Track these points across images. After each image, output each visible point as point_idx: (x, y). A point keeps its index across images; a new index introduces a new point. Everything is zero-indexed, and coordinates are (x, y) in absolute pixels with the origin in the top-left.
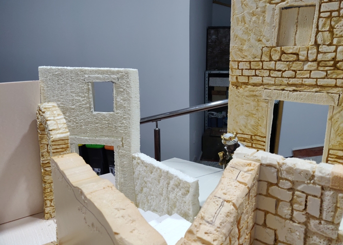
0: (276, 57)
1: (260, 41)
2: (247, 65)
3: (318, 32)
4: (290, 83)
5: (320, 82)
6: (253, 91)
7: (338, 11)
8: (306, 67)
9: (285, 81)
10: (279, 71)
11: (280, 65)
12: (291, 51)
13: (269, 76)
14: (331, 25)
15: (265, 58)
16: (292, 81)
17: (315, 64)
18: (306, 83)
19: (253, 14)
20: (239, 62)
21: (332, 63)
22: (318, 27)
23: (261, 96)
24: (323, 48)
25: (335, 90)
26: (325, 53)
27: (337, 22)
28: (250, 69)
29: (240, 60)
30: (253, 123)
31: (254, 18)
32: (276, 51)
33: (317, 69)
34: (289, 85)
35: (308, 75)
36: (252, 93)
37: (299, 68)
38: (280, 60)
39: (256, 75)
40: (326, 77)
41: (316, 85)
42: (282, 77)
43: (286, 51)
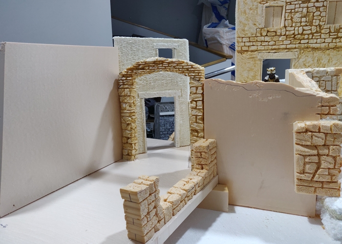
0: (264, 34)
1: (255, 25)
2: (247, 40)
3: (285, 20)
4: (273, 48)
5: (288, 46)
6: (252, 55)
7: (294, 9)
8: (280, 39)
9: (270, 47)
10: (266, 42)
11: (267, 39)
12: (272, 30)
13: (261, 45)
14: (291, 17)
15: (258, 35)
16: (274, 47)
17: (285, 37)
18: (281, 47)
19: (251, 9)
20: (243, 38)
21: (293, 36)
22: (285, 17)
23: (257, 58)
24: (288, 29)
25: (296, 50)
26: (290, 31)
27: (294, 15)
28: (250, 42)
29: (244, 36)
30: (252, 74)
31: (251, 11)
32: (264, 30)
33: (286, 40)
34: (272, 49)
35: (282, 43)
36: (251, 56)
37: (277, 39)
38: (267, 35)
39: (253, 45)
40: (290, 44)
41: (286, 48)
42: (268, 45)
43: (270, 30)
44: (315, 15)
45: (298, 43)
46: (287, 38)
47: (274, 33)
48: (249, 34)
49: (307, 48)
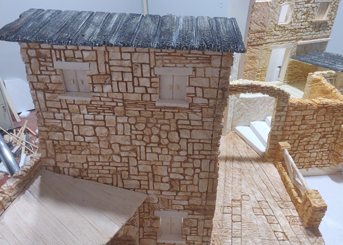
44: (310, 13)
45: (296, 35)
47: (283, 28)
48: (267, 29)
49: (300, 39)
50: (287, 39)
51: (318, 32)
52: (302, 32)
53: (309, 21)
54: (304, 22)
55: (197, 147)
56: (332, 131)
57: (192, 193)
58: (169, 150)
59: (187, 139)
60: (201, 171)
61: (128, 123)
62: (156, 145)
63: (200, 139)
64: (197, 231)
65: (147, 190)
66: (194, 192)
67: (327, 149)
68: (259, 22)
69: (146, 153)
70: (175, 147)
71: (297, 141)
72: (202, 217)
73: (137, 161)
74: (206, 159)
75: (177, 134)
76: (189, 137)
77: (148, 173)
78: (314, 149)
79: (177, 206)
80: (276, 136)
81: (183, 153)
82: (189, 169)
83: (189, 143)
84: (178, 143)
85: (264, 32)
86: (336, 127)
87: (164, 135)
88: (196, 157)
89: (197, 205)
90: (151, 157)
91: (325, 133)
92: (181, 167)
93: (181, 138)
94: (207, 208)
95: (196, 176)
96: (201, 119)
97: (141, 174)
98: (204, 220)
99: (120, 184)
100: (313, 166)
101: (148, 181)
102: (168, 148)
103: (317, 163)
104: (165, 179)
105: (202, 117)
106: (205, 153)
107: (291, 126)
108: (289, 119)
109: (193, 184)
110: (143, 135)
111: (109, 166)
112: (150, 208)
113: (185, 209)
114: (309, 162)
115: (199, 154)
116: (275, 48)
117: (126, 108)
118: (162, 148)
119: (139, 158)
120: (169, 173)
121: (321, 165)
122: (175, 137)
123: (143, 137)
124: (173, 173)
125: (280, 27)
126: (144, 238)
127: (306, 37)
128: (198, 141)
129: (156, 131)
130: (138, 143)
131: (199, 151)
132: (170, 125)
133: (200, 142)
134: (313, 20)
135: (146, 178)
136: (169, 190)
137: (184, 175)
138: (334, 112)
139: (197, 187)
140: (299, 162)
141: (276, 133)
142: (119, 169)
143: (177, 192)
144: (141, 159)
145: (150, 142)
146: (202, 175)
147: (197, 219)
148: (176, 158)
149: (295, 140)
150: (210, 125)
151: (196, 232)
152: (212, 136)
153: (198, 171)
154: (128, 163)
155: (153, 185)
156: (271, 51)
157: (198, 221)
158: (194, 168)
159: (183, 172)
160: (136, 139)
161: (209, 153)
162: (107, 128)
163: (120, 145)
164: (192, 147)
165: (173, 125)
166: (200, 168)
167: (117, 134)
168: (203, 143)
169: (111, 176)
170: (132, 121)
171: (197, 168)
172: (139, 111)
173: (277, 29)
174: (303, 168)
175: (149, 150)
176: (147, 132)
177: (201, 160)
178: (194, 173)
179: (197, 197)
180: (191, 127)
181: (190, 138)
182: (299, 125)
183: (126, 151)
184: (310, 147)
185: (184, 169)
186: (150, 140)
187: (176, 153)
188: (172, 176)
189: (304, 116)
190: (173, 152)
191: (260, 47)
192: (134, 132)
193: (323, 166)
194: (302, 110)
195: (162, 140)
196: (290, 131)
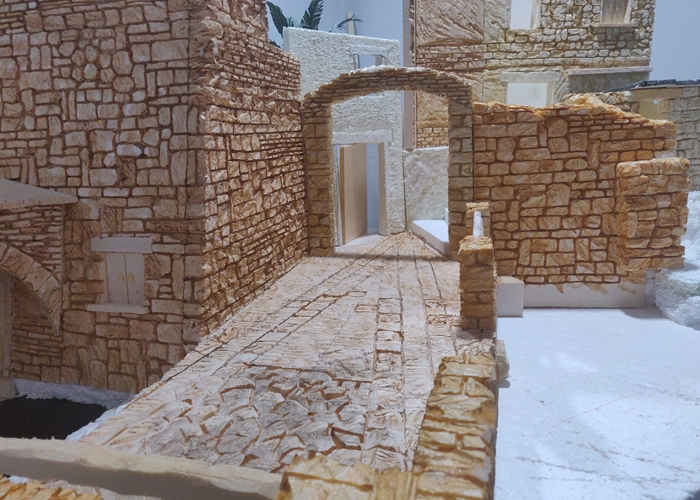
3: (542, 16)
4: (523, 63)
5: (547, 61)
8: (535, 48)
10: (513, 52)
11: (514, 47)
12: (523, 33)
13: (506, 58)
14: (551, 11)
15: (501, 40)
16: (525, 62)
17: (541, 45)
18: (536, 63)
21: (554, 43)
22: (541, 12)
23: (499, 79)
24: (547, 31)
25: (557, 68)
26: (548, 35)
27: (555, 8)
28: (488, 52)
32: (510, 32)
33: (543, 50)
34: (522, 66)
35: (537, 56)
36: (490, 77)
37: (530, 49)
38: (514, 42)
39: (493, 58)
40: (550, 56)
42: (516, 59)
43: (519, 33)
44: (585, 9)
45: (560, 55)
46: (544, 47)
47: (526, 39)
48: (487, 39)
49: (574, 65)
50: (540, 61)
51: (617, 52)
52: (575, 49)
53: (587, 25)
54: (573, 27)
55: (164, 78)
56: (598, 181)
57: (157, 187)
58: (115, 92)
59: (145, 64)
60: (173, 134)
61: (48, 44)
62: (92, 85)
63: (167, 62)
64: (170, 286)
65: (77, 187)
66: (162, 186)
67: (598, 232)
68: (464, 22)
69: (76, 102)
70: (124, 85)
71: (515, 205)
72: (179, 249)
73: (62, 122)
74: (180, 103)
75: (126, 54)
76: (147, 59)
77: (80, 148)
78: (562, 228)
79: (131, 222)
80: (460, 191)
81: (139, 96)
82: (151, 130)
83: (149, 71)
84: (130, 76)
85: (480, 42)
86: (604, 170)
87: (105, 63)
88: (163, 101)
89: (168, 219)
90: (85, 112)
91: (583, 186)
92: (137, 128)
93: (134, 64)
94: (191, 228)
95: (164, 146)
96: (165, 16)
97: (68, 152)
98: (185, 255)
99: (33, 179)
100: (573, 278)
101: (80, 166)
102: (112, 88)
103: (580, 269)
104: (109, 160)
105: (168, 12)
106: (177, 90)
107: (489, 164)
108: (481, 145)
109: (160, 167)
110: (72, 66)
111: (16, 139)
112: (85, 233)
113: (146, 231)
114: (561, 267)
115: (168, 95)
116: (515, 79)
117: (44, 13)
118: (102, 90)
119: (64, 118)
120: (115, 145)
121: (594, 279)
122: (125, 62)
123: (71, 72)
124: (123, 143)
125: (516, 35)
126: (70, 309)
127: (589, 61)
128: (163, 65)
129: (92, 54)
130: (62, 84)
131: (168, 88)
132: (114, 38)
133: (167, 69)
134: (596, 25)
135: (76, 161)
136: (116, 185)
137: (142, 146)
138: (590, 131)
139: (166, 172)
140: (534, 264)
141: (460, 183)
142: (32, 144)
143: (131, 188)
144: (68, 120)
145: (84, 80)
146: (176, 142)
147: (171, 255)
148: (128, 109)
149: (509, 202)
150: (183, 28)
151: (169, 289)
152: (188, 49)
153: (166, 132)
154: (47, 130)
155: (89, 177)
156: (505, 84)
157: (172, 260)
158: (161, 128)
159: (140, 140)
160: (60, 77)
161: (184, 89)
162: (14, 58)
163: (35, 92)
164: (153, 80)
165: (121, 36)
166: (170, 126)
167: (29, 70)
168: (173, 69)
169: (17, 162)
170: (54, 39)
171: (166, 127)
172: (64, 16)
173: (511, 38)
174: (546, 282)
175: (81, 98)
176: (78, 59)
177: (171, 107)
178: (161, 140)
179: (167, 197)
180: (150, 38)
181: (151, 62)
182: (510, 163)
183: (44, 104)
184: (553, 224)
185: (143, 132)
186: (83, 74)
187: (128, 98)
188: (121, 150)
189: (517, 139)
190: (122, 96)
191: (477, 75)
192: (57, 62)
193: (599, 279)
194: (507, 124)
195: (102, 72)
196: (489, 175)
